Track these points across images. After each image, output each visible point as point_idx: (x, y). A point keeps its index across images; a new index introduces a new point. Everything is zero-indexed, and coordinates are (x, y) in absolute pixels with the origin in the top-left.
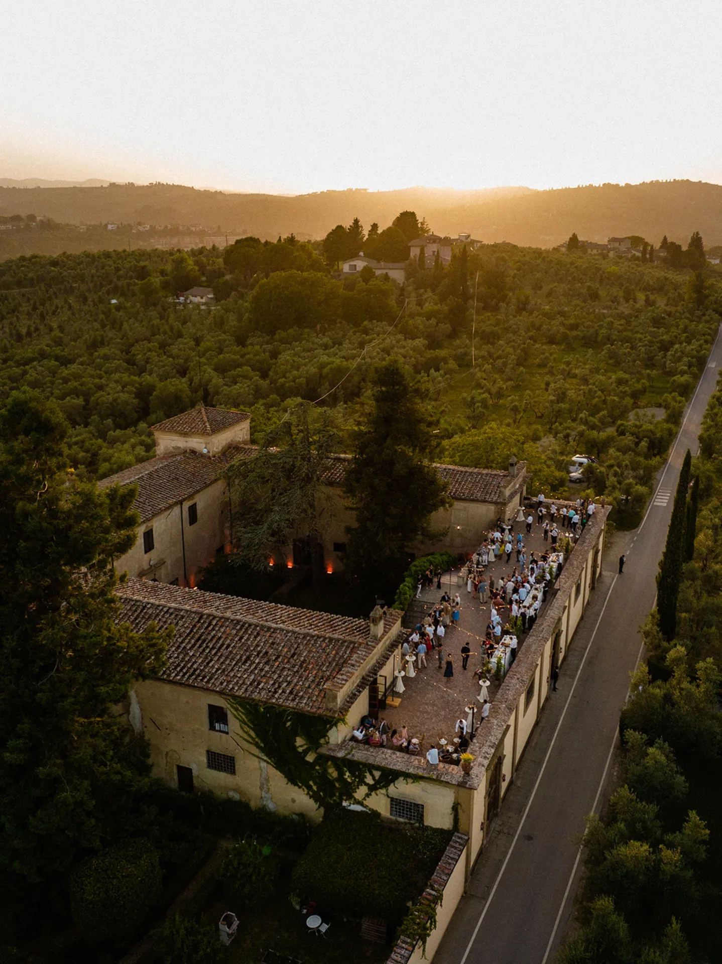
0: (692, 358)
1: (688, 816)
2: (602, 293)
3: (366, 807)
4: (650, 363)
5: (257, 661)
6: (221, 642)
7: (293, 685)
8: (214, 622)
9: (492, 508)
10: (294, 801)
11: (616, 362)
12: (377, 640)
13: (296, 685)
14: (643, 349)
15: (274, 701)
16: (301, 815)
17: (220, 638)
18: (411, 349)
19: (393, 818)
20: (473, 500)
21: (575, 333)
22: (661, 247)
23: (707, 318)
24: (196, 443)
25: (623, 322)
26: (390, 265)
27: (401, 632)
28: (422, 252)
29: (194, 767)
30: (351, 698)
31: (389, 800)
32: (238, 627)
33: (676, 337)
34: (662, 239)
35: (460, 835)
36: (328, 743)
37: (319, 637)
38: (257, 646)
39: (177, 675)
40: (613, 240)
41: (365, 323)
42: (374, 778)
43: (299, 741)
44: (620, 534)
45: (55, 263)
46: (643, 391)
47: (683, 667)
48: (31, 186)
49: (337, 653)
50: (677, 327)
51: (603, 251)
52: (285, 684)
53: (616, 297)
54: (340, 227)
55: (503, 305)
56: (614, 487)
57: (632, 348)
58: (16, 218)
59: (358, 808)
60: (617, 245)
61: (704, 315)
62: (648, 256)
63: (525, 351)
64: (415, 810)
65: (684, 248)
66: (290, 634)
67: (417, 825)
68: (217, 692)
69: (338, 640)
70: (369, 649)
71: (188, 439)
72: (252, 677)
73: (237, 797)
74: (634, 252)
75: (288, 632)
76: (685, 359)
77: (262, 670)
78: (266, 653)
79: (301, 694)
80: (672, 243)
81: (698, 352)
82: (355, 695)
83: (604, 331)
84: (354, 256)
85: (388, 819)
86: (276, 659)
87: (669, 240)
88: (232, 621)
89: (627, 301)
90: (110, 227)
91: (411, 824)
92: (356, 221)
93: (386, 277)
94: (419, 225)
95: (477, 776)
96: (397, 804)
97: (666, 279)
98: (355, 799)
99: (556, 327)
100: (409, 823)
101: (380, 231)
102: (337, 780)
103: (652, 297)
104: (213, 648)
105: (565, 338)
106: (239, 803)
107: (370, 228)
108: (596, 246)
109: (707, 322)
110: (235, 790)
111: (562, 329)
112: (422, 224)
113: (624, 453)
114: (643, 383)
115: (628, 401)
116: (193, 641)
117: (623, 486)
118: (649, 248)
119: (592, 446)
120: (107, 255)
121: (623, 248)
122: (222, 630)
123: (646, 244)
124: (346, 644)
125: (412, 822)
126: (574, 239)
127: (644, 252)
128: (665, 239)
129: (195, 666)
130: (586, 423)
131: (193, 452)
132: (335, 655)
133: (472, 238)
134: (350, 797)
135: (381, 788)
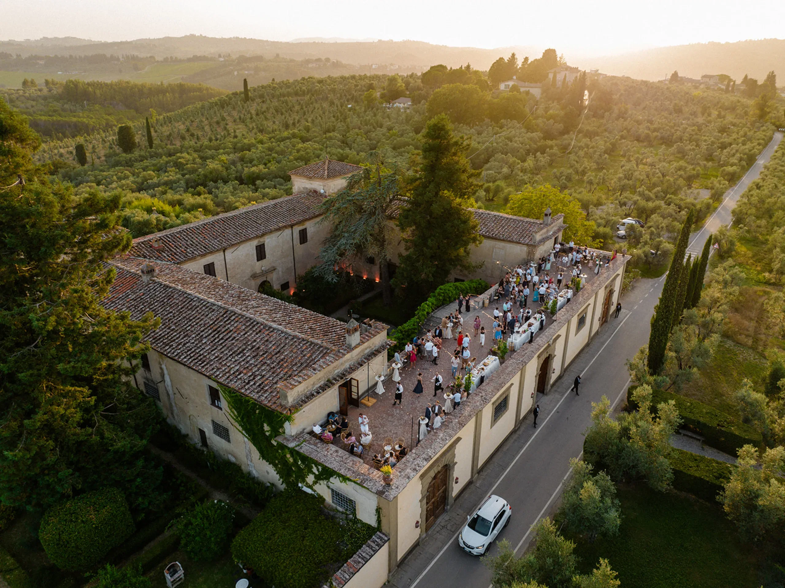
0: (744, 154)
1: (599, 562)
2: (686, 109)
3: (315, 491)
4: (709, 157)
5: (247, 355)
6: (229, 335)
7: (264, 379)
8: (233, 317)
9: (525, 248)
10: (268, 473)
11: (682, 155)
12: (350, 349)
13: (267, 379)
14: (705, 147)
15: (243, 391)
16: (273, 485)
17: (231, 331)
18: (528, 139)
19: (334, 505)
20: (510, 241)
21: (655, 134)
22: (742, 82)
23: (764, 128)
24: (318, 185)
25: (695, 128)
26: (532, 85)
27: (386, 343)
28: (555, 77)
29: (205, 430)
30: (307, 398)
31: (330, 491)
32: (248, 324)
33: (735, 139)
34: (744, 76)
35: (381, 535)
36: (284, 433)
37: (303, 340)
38: (255, 341)
39: (185, 358)
40: (704, 77)
41: (502, 121)
42: (318, 470)
43: (266, 427)
44: (645, 280)
45: (320, 82)
46: (697, 176)
47: (648, 403)
48: (332, 41)
49: (311, 356)
50: (738, 133)
51: (696, 84)
52: (259, 377)
53: (695, 112)
54: (501, 59)
55: (607, 114)
56: (646, 243)
57: (696, 146)
58: (319, 60)
59: (309, 491)
60: (708, 80)
61: (762, 126)
62: (730, 89)
63: (614, 145)
64: (350, 504)
65: (760, 83)
66: (283, 335)
67: (351, 516)
68: (206, 376)
69: (317, 344)
70: (338, 355)
71: (312, 182)
72: (237, 368)
73: (233, 459)
74: (720, 85)
75: (282, 332)
76: (738, 155)
77: (247, 362)
78: (259, 348)
79: (267, 388)
80: (751, 79)
81: (750, 151)
82: (313, 395)
83: (678, 133)
84: (510, 79)
85: (330, 505)
86: (264, 354)
87: (749, 77)
88: (247, 318)
89: (703, 114)
90: (374, 66)
91: (347, 514)
92: (513, 55)
93: (528, 93)
94: (558, 59)
95: (397, 488)
96: (336, 494)
97: (739, 102)
98: (307, 483)
99: (643, 130)
100: (345, 513)
101: (529, 62)
102: (293, 464)
103: (723, 113)
104: (222, 339)
105: (647, 137)
106: (234, 464)
107: (523, 60)
108: (691, 80)
109: (764, 131)
110: (232, 455)
111: (646, 131)
112: (561, 58)
113: (664, 218)
114: (698, 170)
115: (681, 182)
116: (210, 331)
117: (655, 242)
118: (732, 83)
119: (642, 212)
120: (353, 77)
121: (711, 82)
122: (236, 325)
123: (730, 80)
124: (321, 349)
125: (348, 513)
126: (675, 75)
127: (728, 85)
128: (746, 77)
129: (201, 352)
130: (642, 195)
131: (315, 192)
132: (309, 358)
133: (599, 72)
134: (304, 481)
135: (323, 479)
